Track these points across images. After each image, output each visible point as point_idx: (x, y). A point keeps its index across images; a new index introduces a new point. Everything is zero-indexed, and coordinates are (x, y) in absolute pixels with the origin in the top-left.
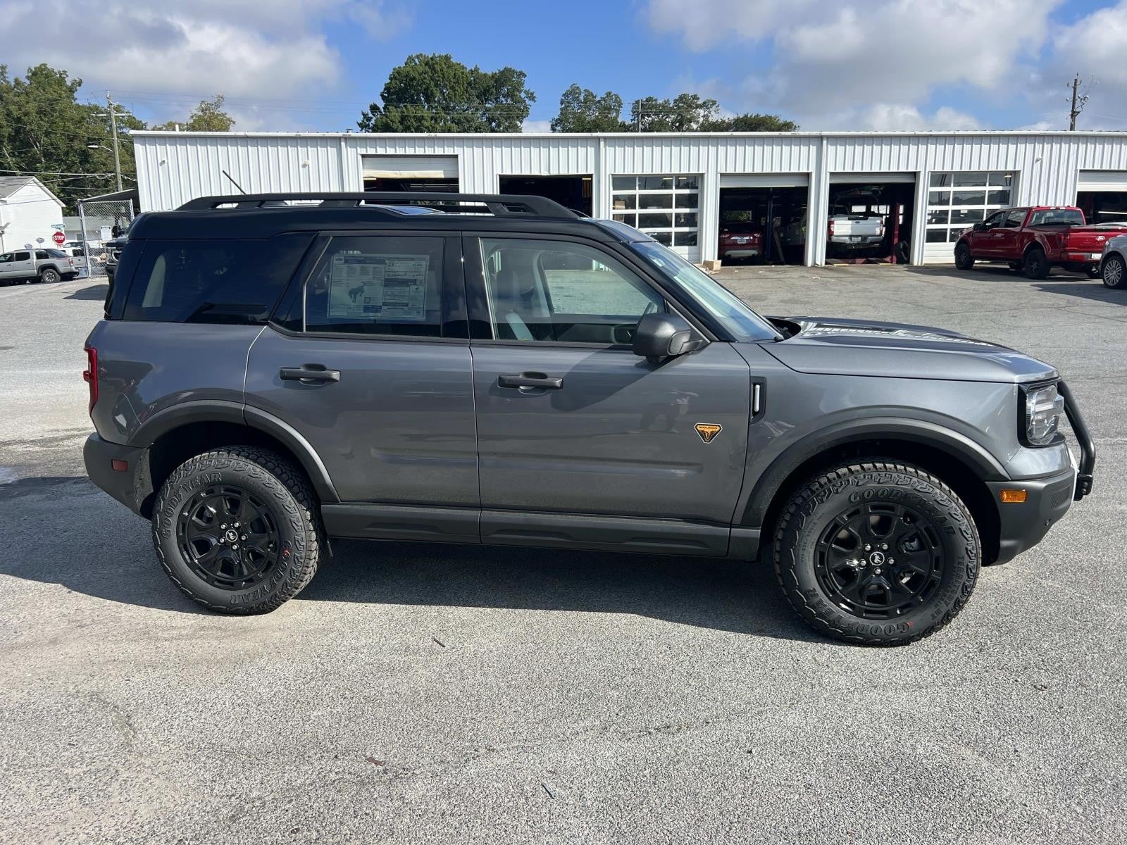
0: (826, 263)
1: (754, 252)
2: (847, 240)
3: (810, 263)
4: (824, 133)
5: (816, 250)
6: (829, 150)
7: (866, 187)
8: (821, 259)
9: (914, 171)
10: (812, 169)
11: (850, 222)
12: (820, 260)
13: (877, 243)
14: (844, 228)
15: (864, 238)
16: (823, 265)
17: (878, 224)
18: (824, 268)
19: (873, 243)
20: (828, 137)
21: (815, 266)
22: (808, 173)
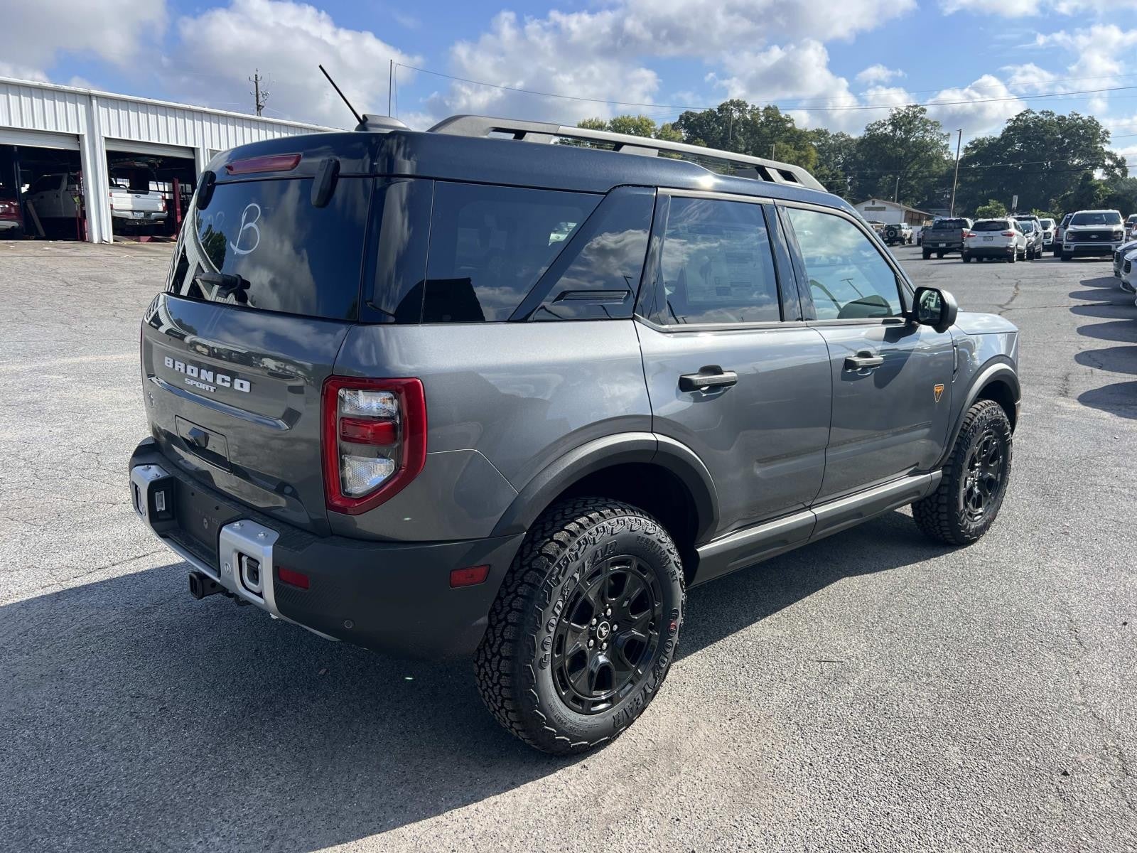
0: (114, 241)
1: (15, 224)
2: (129, 215)
3: (96, 239)
4: (93, 91)
5: (100, 226)
6: (101, 112)
7: (141, 158)
8: (108, 235)
9: (193, 146)
10: (83, 131)
11: (130, 195)
12: (107, 237)
13: (160, 220)
14: (125, 202)
15: (148, 214)
16: (112, 242)
17: (160, 199)
18: (113, 245)
19: (157, 219)
20: (97, 97)
21: (102, 243)
22: (78, 136)
